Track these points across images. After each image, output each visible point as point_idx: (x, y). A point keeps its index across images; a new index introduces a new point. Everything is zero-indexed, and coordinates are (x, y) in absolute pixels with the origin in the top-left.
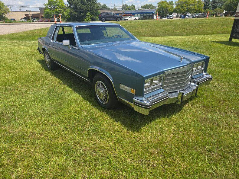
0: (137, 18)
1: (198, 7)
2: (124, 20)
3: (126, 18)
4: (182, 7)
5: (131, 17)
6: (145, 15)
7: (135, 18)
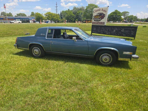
0: (21, 22)
1: (57, 17)
2: (11, 23)
3: (12, 22)
4: (49, 17)
5: (16, 21)
6: (23, 20)
7: (19, 22)
